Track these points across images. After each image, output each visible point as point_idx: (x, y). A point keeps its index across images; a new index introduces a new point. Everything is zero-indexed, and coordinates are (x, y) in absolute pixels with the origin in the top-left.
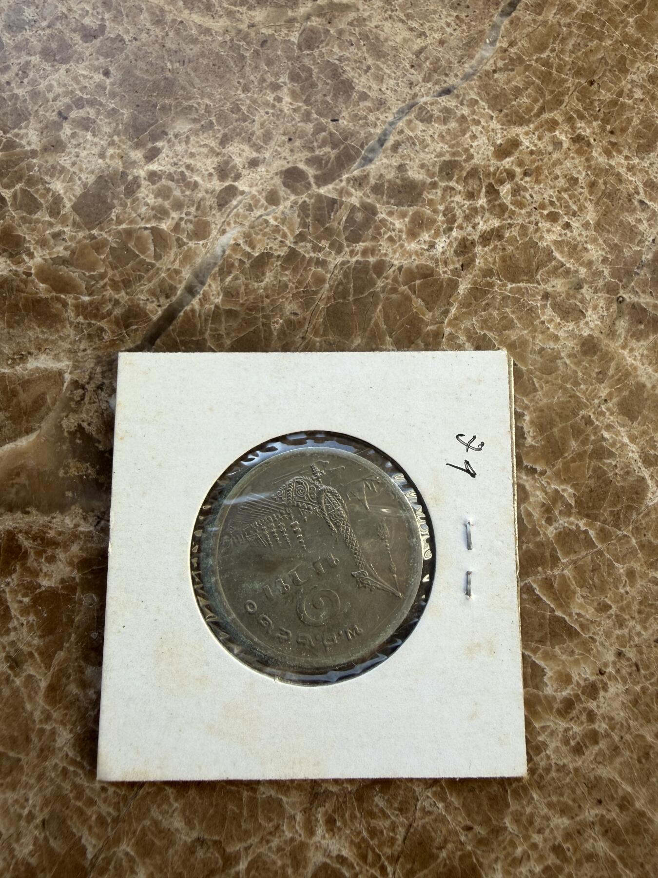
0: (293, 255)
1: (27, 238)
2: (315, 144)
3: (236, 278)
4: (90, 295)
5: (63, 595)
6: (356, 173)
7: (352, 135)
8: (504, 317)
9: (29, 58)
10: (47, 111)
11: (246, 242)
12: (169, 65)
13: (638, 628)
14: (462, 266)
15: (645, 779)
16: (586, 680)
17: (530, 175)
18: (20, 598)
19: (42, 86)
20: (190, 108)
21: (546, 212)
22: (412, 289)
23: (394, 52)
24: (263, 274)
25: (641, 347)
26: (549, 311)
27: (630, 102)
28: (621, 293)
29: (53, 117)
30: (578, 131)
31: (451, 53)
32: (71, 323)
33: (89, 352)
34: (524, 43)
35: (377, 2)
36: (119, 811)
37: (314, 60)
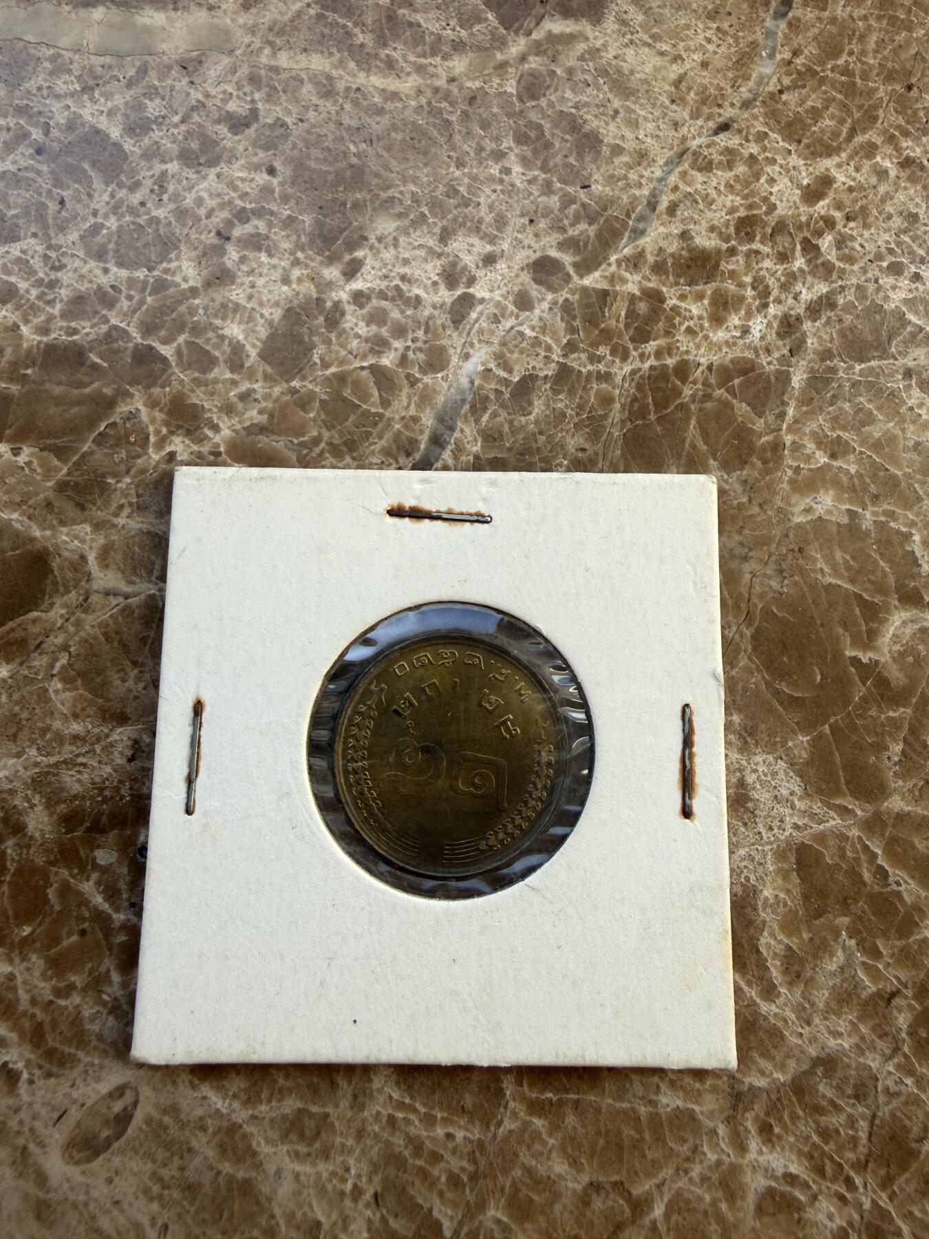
0: (564, 373)
1: (206, 405)
2: (566, 222)
3: (495, 415)
6: (627, 251)
7: (612, 203)
8: (859, 410)
9: (164, 167)
10: (201, 233)
11: (499, 365)
14: (791, 351)
17: (854, 219)
19: (189, 201)
20: (392, 199)
21: (885, 264)
22: (731, 391)
23: (645, 87)
24: (530, 403)
26: (916, 392)
29: (212, 239)
30: (905, 153)
34: (811, 50)
35: (610, 24)
36: (476, 1163)
37: (542, 112)
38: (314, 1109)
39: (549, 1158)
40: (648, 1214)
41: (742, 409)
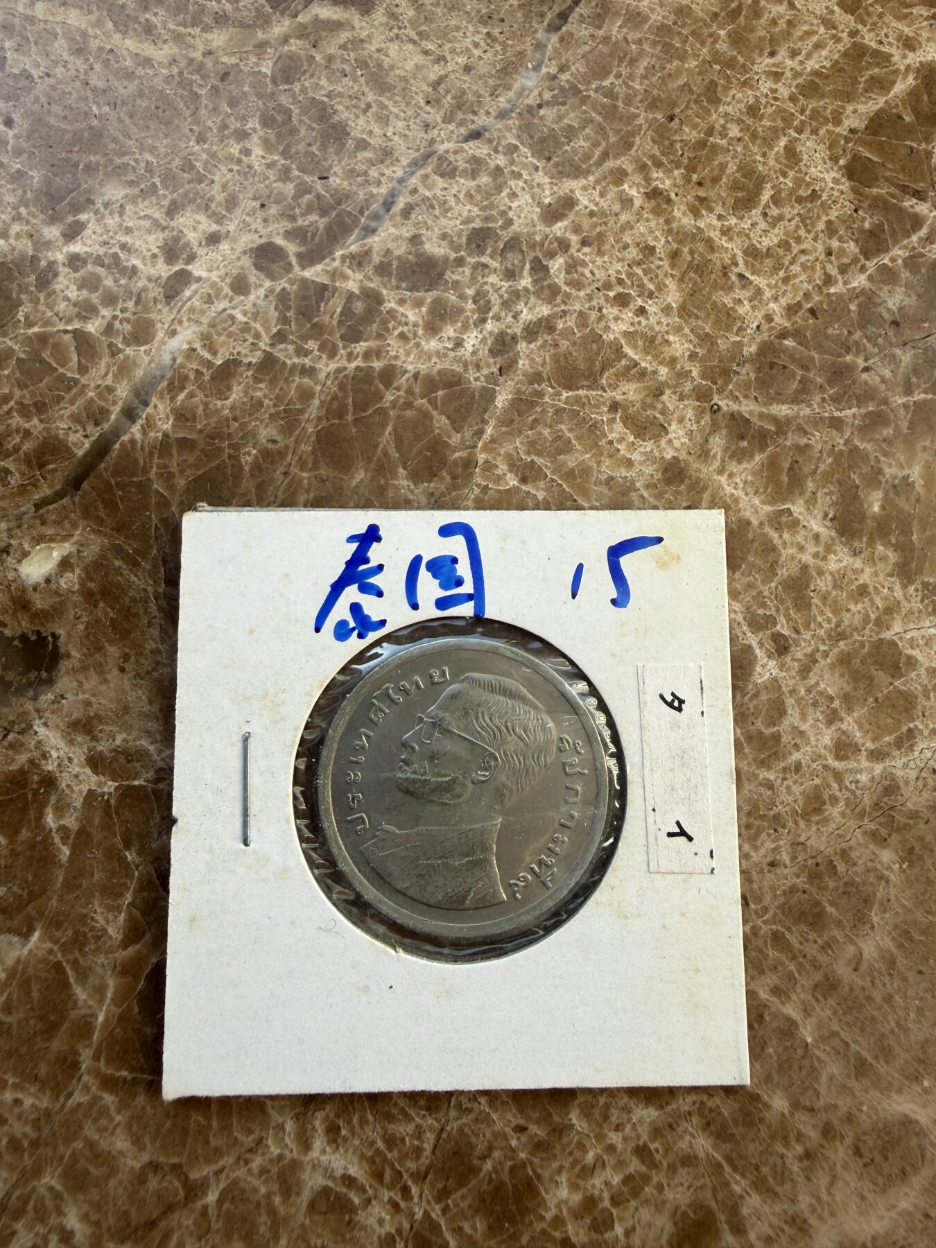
0: (269, 362)
2: (297, 211)
3: (192, 395)
6: (354, 248)
7: (348, 197)
8: (558, 437)
11: (204, 345)
12: (95, 109)
13: (746, 847)
14: (500, 369)
15: (758, 1050)
17: (589, 245)
20: (125, 166)
21: (612, 294)
22: (433, 402)
23: (403, 84)
24: (229, 388)
25: (744, 470)
26: (619, 427)
27: (724, 142)
28: (716, 399)
30: (654, 184)
31: (480, 82)
34: (579, 67)
35: (379, 16)
36: (39, 1130)
37: (294, 97)
39: (113, 1134)
40: (201, 1198)
41: (441, 421)
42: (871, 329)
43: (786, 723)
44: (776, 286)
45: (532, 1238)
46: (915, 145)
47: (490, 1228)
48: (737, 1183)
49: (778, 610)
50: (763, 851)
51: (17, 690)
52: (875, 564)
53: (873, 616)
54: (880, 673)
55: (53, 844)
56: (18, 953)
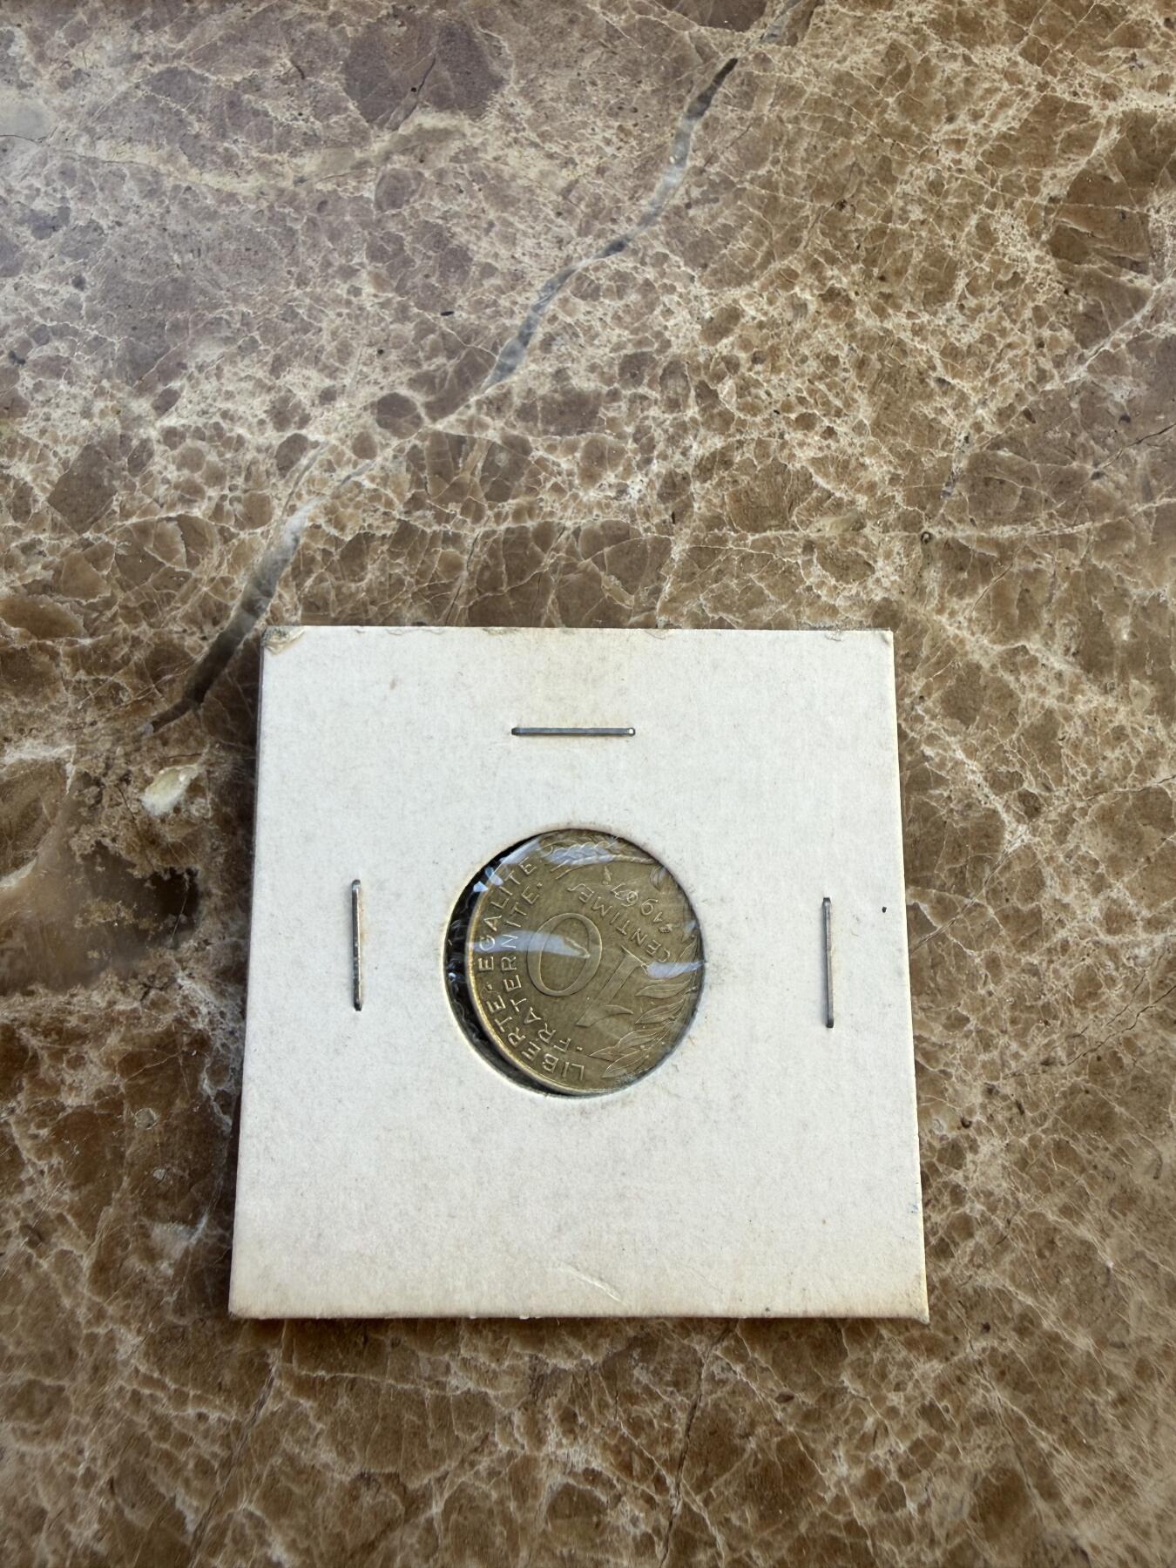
0: (405, 532)
2: (421, 354)
3: (321, 579)
4: (92, 635)
5: (102, 1116)
6: (490, 392)
7: (477, 333)
8: (748, 588)
11: (330, 521)
12: (176, 259)
13: (1014, 1046)
14: (673, 516)
15: (1052, 1282)
16: (942, 1138)
17: (762, 362)
18: (33, 1130)
20: (218, 320)
21: (793, 416)
22: (599, 561)
23: (528, 195)
24: (363, 568)
25: (967, 607)
26: (817, 569)
27: (905, 227)
28: (926, 526)
29: (3, 362)
30: (829, 284)
31: (617, 185)
32: (67, 683)
33: (100, 725)
34: (729, 156)
35: (492, 119)
36: (230, 1448)
37: (404, 222)
38: (48, 1382)
39: (315, 1445)
40: (424, 1511)
42: (1098, 428)
43: (1046, 896)
44: (983, 388)
45: (812, 1525)
46: (1126, 209)
47: (762, 1517)
48: (1043, 1439)
49: (1023, 766)
50: (1034, 1049)
51: (154, 939)
52: (1130, 702)
53: (1134, 763)
54: (1149, 828)
55: (212, 1114)
56: (185, 1244)
